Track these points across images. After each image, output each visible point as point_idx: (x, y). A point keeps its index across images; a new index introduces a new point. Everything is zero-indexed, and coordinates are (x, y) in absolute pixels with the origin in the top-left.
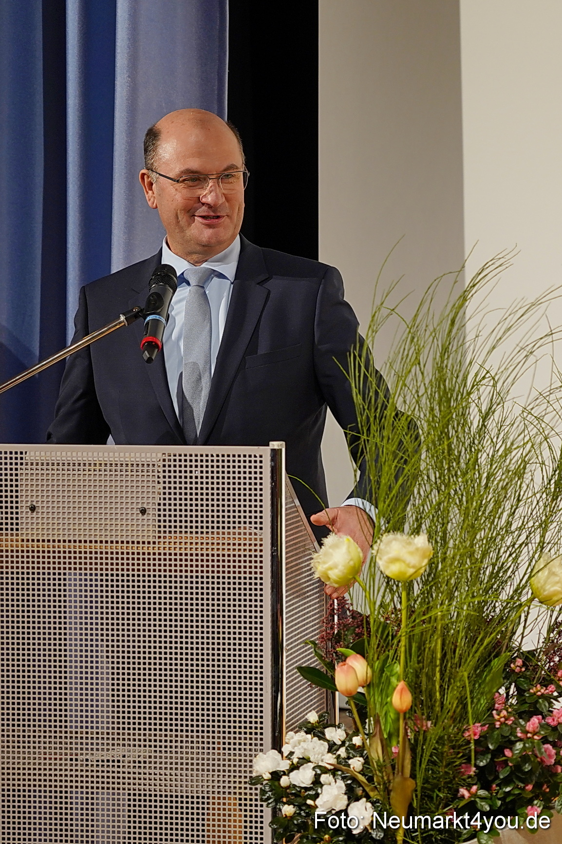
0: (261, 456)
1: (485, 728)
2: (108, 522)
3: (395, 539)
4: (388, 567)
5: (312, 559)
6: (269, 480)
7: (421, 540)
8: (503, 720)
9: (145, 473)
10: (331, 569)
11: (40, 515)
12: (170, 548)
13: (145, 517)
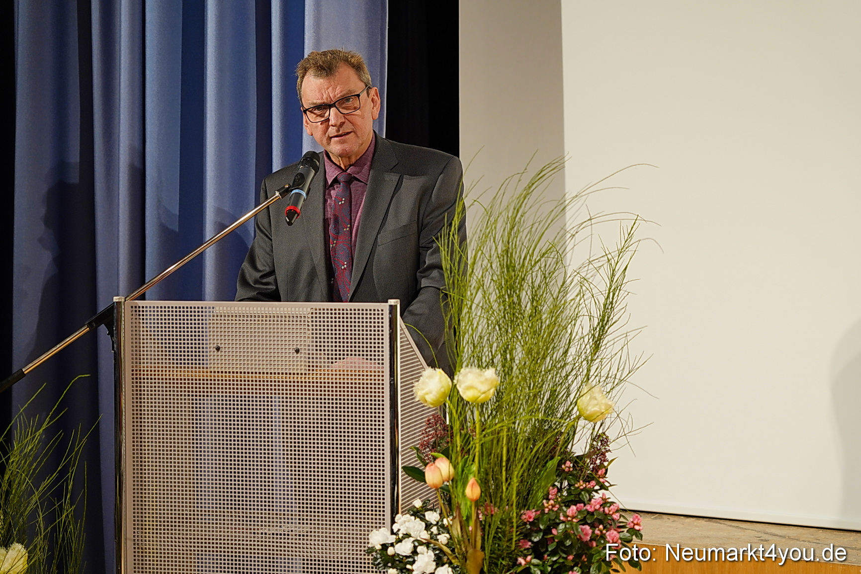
0: (382, 310)
1: (539, 513)
2: (272, 359)
3: (470, 372)
4: (464, 393)
5: (412, 387)
6: (388, 328)
7: (490, 373)
8: (550, 507)
9: (298, 323)
10: (427, 394)
11: (223, 354)
12: (317, 378)
13: (299, 355)
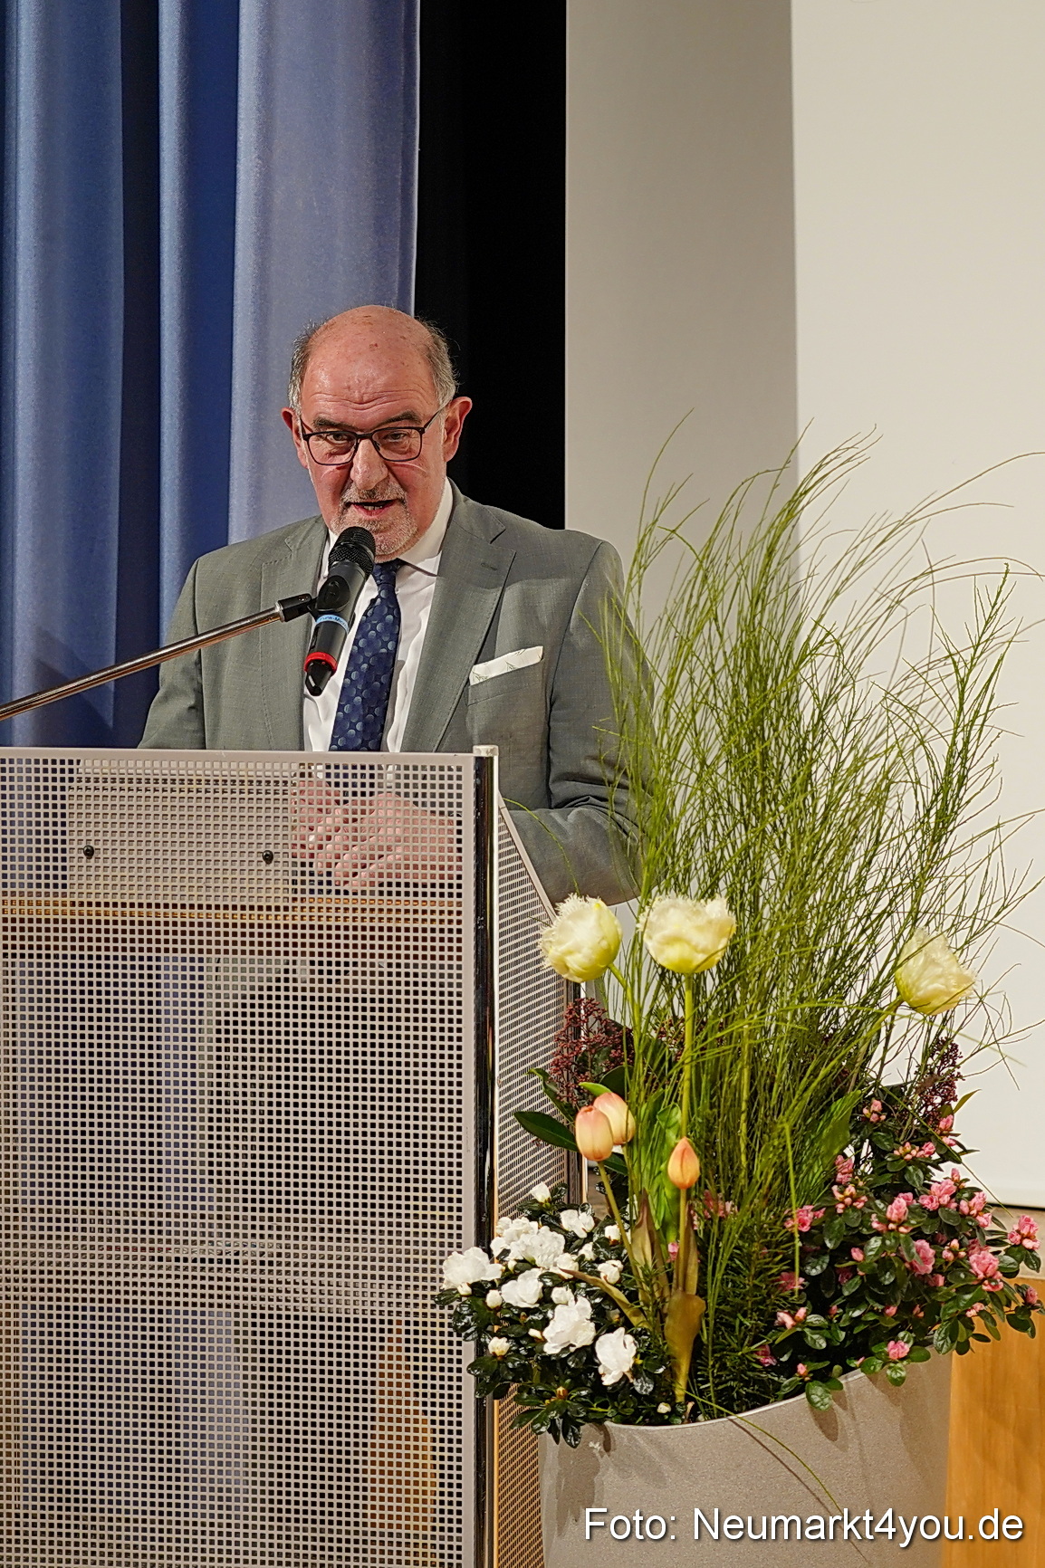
0: (459, 769)
1: (820, 1214)
2: (211, 875)
3: (674, 906)
4: (662, 951)
5: (538, 936)
6: (472, 808)
7: (717, 908)
8: (848, 1200)
9: (271, 796)
10: (570, 953)
11: (101, 863)
12: (311, 918)
13: (271, 866)
